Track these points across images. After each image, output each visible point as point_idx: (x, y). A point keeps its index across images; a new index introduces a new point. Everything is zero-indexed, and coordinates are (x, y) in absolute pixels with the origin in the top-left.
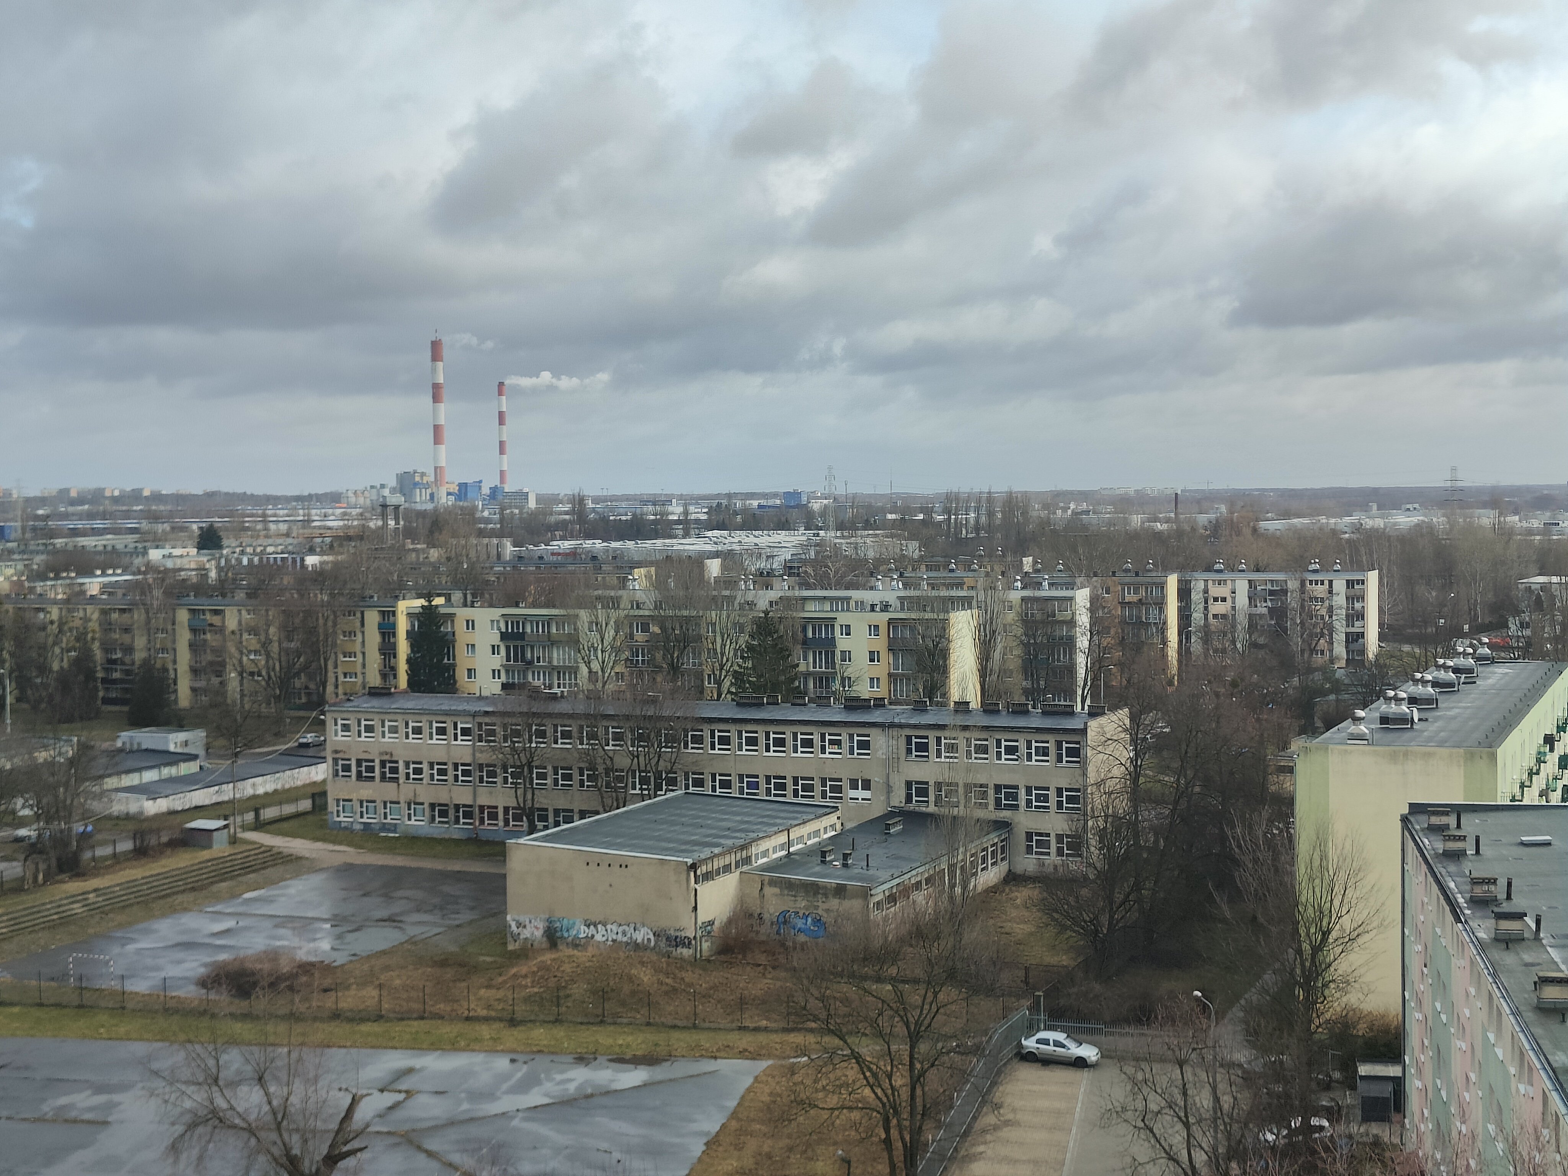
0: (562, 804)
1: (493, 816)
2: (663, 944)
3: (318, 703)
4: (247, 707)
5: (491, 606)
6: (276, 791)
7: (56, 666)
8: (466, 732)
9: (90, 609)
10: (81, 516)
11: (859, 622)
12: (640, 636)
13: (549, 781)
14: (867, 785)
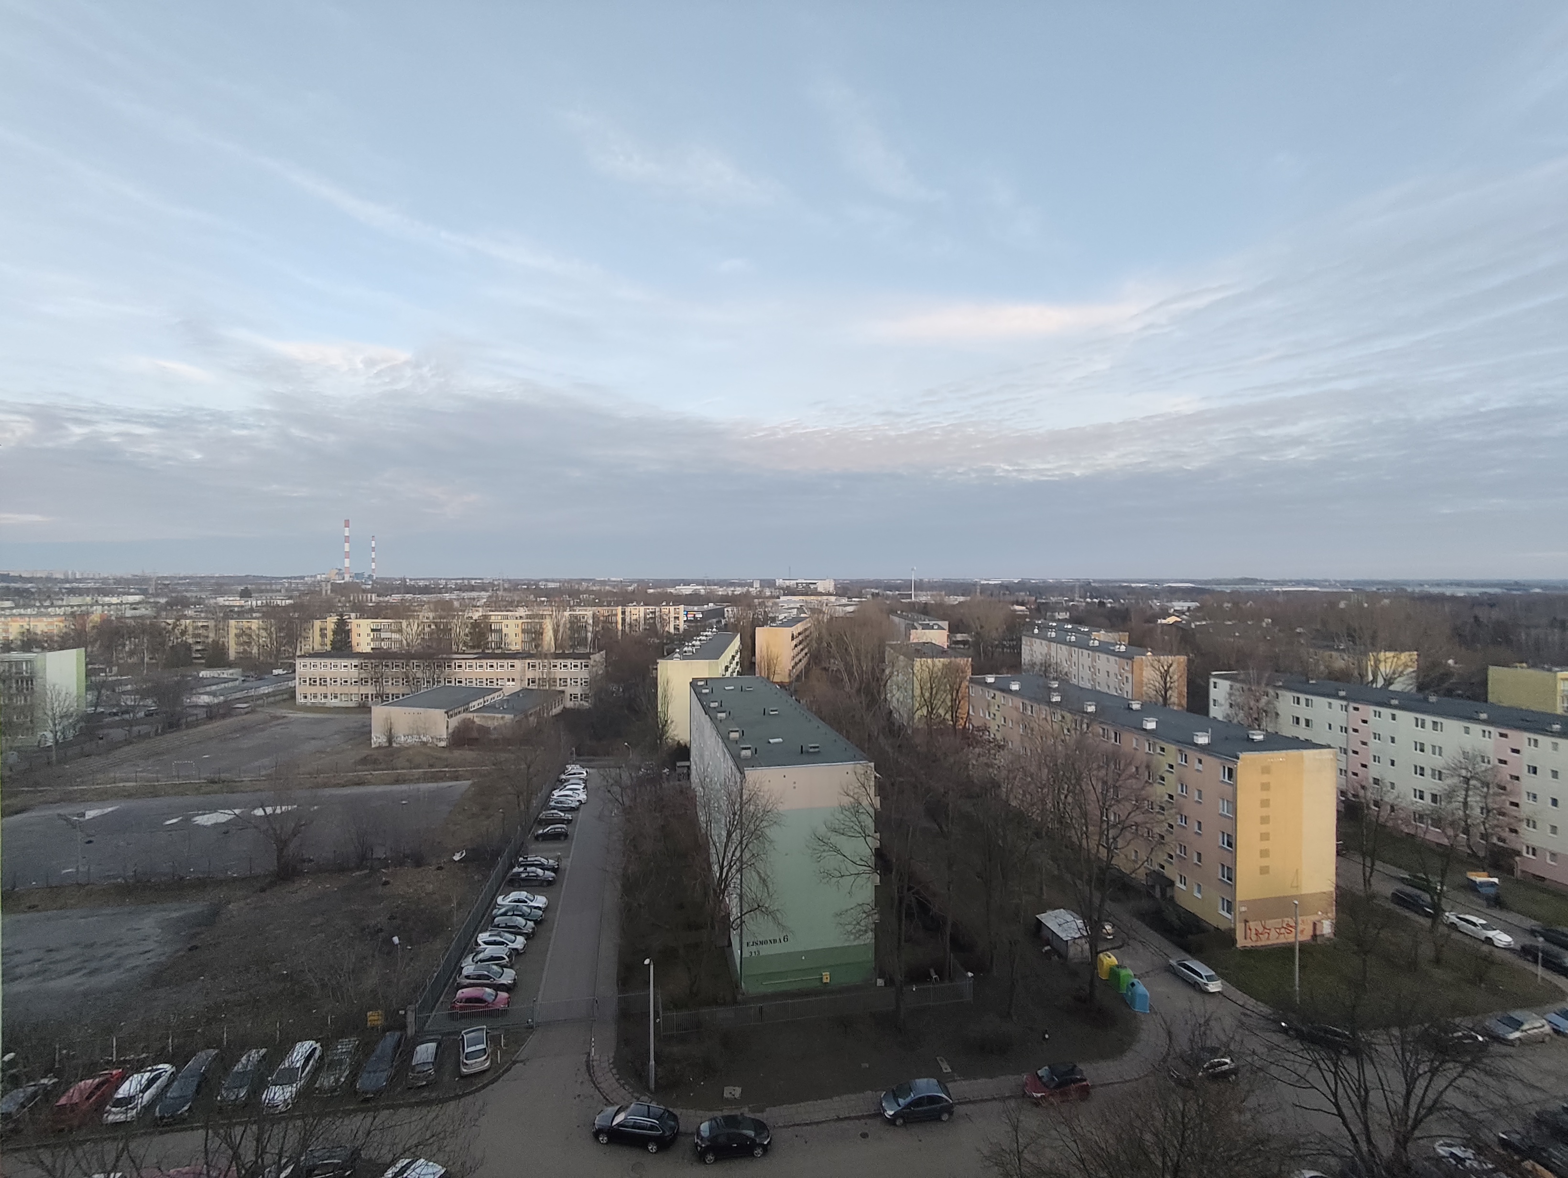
0: (395, 692)
1: (367, 697)
2: (435, 740)
3: (294, 657)
4: (261, 658)
5: (367, 618)
6: (273, 691)
7: (170, 644)
8: (355, 666)
9: (188, 621)
10: (183, 584)
11: (511, 623)
12: (427, 629)
13: (390, 683)
14: (513, 680)
